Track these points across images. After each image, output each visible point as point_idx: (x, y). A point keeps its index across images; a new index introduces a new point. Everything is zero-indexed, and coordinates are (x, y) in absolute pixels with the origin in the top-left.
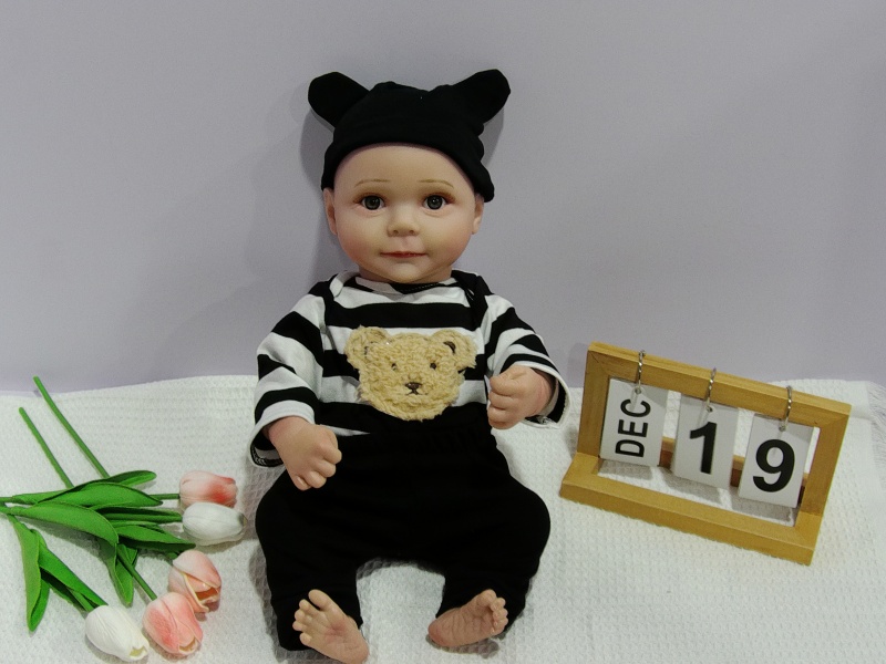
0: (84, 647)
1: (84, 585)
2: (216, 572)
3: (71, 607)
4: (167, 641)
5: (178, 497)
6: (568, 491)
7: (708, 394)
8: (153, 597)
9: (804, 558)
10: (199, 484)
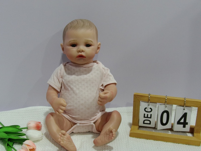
6: (132, 135)
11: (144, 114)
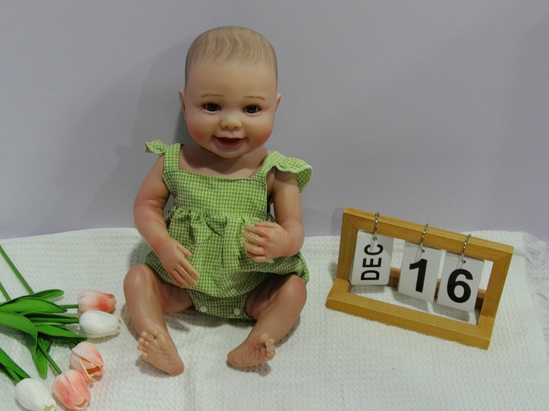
0: (15, 405)
1: (16, 364)
2: (100, 356)
3: (7, 378)
4: (68, 401)
5: (76, 306)
6: (331, 304)
7: (422, 240)
8: (59, 372)
9: (484, 345)
10: (89, 299)
11: (365, 260)
